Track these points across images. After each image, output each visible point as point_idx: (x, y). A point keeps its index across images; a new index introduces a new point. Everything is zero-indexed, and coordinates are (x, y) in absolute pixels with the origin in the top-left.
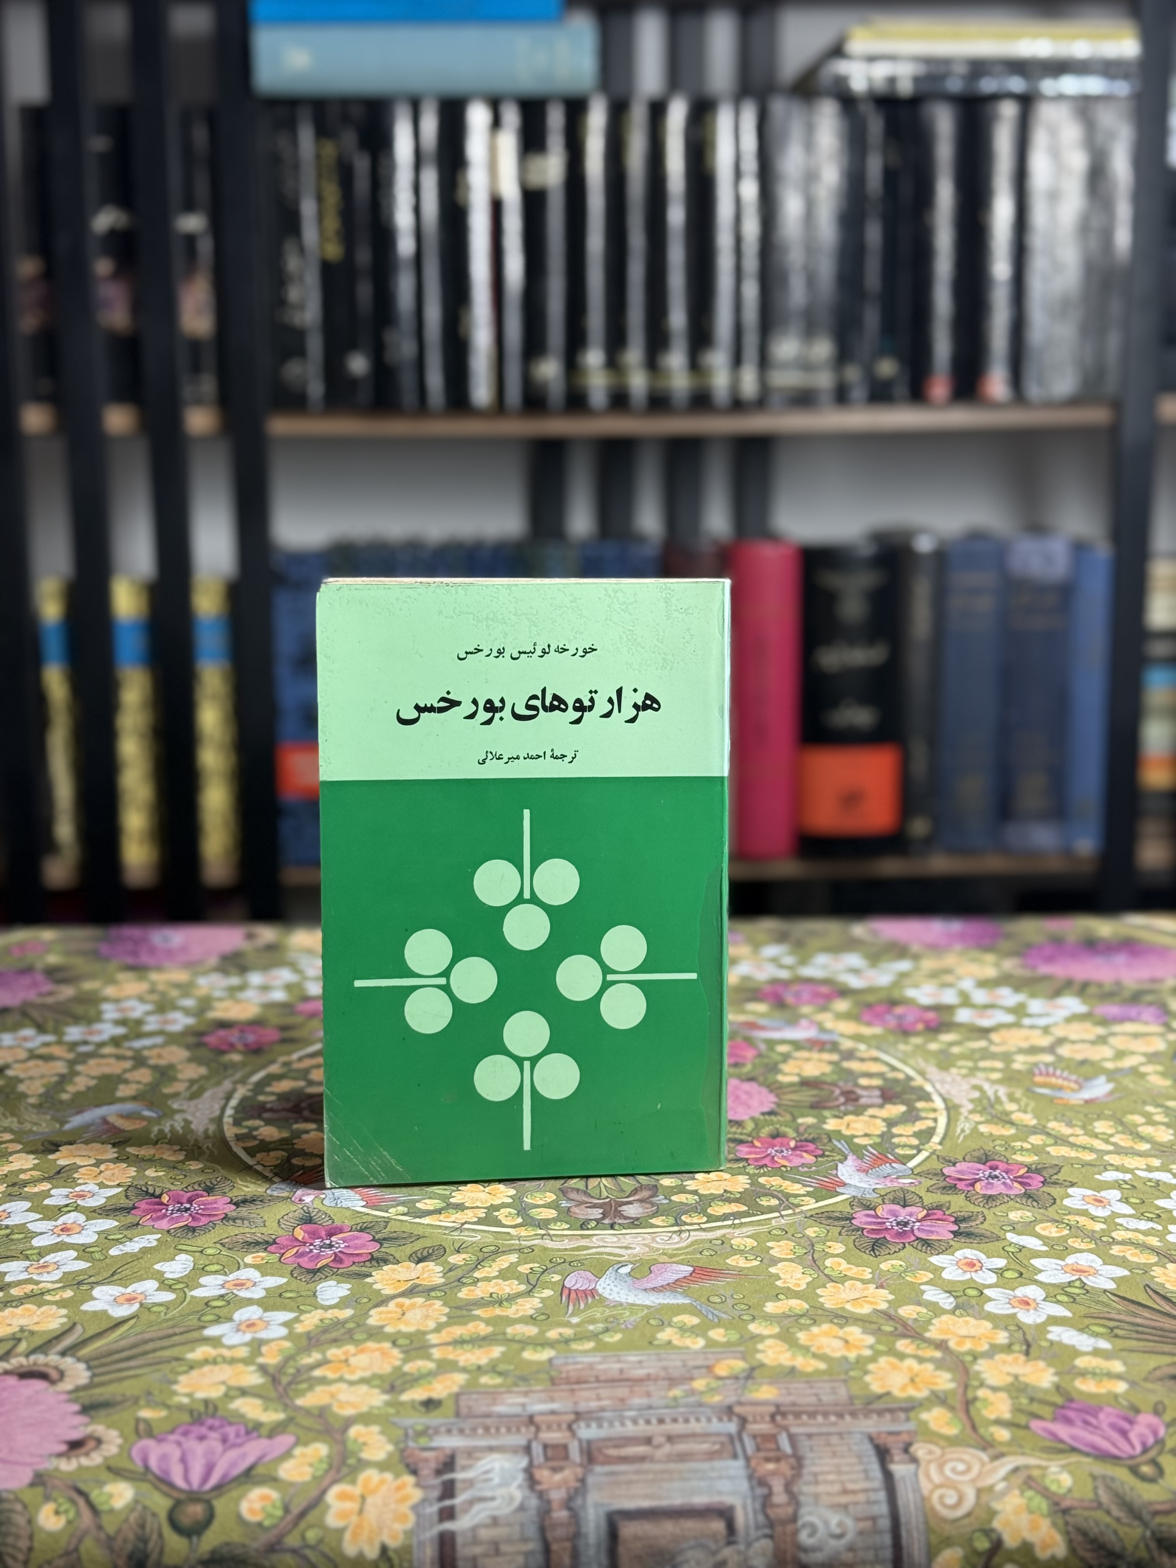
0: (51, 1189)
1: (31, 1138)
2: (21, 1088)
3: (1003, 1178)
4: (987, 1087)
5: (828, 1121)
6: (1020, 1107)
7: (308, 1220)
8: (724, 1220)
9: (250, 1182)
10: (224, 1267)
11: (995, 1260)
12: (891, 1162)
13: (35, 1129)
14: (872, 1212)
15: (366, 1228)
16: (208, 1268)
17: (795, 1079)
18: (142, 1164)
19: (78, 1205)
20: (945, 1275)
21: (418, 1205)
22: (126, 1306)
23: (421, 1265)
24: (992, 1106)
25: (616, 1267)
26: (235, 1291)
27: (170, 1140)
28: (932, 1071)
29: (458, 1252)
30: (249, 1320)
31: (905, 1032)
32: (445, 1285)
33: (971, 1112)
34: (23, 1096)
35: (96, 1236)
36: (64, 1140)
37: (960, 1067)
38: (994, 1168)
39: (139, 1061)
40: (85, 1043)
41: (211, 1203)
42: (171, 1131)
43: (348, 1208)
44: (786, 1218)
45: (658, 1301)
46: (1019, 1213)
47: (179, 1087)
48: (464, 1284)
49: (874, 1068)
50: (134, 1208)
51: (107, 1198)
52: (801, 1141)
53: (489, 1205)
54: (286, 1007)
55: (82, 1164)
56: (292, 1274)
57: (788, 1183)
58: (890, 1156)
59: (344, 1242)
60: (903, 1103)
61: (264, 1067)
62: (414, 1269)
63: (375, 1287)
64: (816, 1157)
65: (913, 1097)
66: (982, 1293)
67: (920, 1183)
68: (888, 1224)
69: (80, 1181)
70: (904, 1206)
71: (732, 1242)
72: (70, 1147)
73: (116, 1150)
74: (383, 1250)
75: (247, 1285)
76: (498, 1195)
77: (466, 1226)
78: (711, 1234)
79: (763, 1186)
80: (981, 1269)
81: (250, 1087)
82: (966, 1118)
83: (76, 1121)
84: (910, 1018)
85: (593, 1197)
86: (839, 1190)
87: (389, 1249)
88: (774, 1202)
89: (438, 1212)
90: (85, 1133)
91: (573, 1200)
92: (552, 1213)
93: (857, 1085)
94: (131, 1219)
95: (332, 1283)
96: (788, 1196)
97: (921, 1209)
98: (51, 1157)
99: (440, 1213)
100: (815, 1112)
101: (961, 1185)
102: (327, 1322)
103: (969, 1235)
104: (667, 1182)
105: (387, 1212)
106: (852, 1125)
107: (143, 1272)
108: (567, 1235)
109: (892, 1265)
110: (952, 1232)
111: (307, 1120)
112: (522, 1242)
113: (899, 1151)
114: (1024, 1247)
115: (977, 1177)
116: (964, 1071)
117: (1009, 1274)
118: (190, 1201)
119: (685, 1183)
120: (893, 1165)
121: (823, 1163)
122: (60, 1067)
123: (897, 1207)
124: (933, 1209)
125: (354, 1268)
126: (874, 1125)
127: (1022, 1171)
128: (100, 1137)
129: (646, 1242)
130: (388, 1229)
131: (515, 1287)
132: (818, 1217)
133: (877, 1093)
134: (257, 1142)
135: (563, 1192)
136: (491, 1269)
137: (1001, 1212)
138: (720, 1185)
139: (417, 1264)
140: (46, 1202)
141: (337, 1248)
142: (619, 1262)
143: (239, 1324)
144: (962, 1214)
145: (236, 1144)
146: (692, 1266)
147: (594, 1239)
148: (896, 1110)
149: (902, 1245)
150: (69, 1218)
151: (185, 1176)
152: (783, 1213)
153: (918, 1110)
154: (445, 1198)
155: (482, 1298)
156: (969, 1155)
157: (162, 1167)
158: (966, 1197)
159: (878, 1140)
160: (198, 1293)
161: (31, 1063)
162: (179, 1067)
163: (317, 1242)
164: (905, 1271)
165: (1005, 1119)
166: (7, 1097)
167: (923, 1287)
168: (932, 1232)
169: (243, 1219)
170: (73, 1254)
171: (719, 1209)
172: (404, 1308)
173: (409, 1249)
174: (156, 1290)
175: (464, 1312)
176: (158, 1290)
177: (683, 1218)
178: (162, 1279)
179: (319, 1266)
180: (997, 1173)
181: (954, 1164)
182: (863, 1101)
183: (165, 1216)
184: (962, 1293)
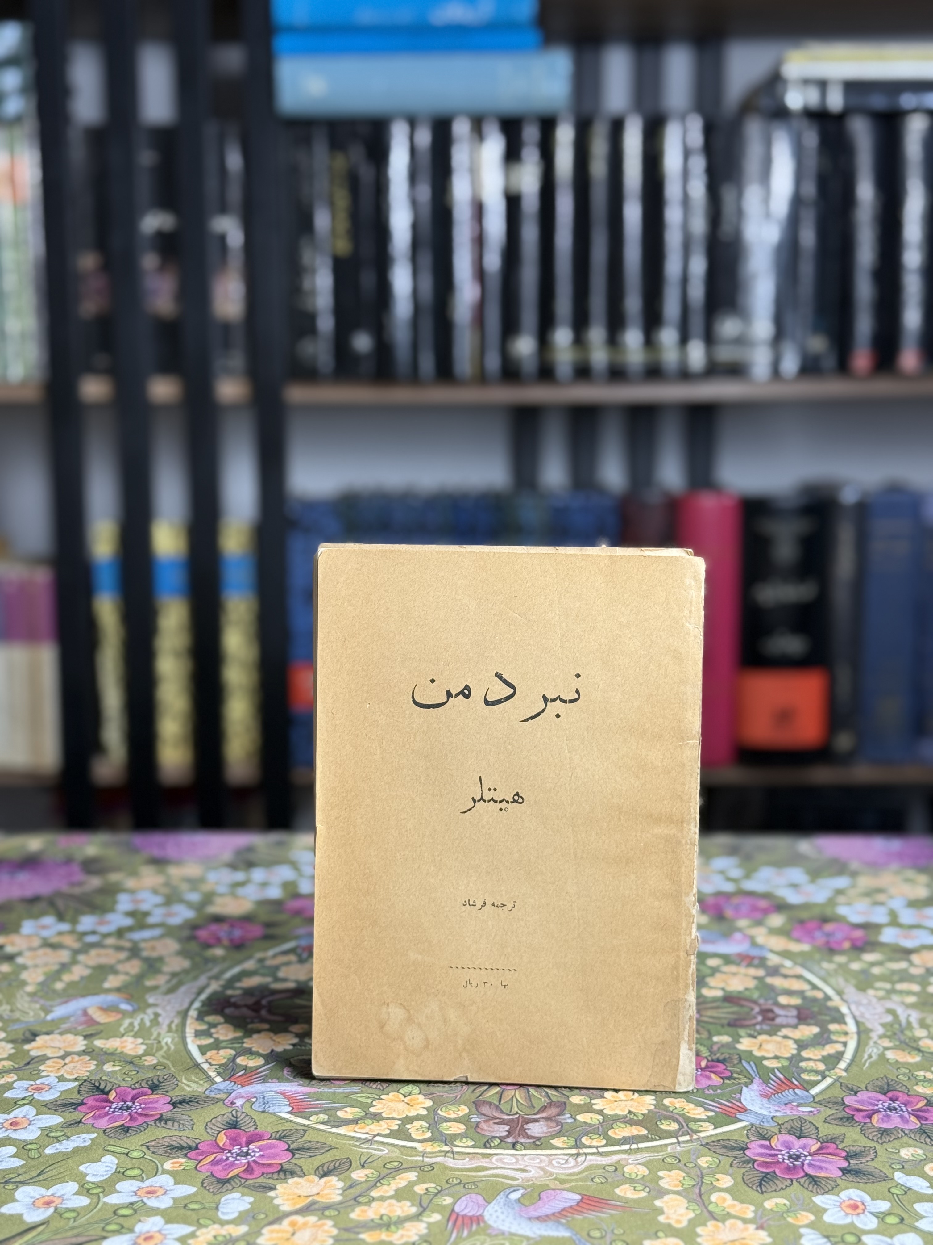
0: (15, 1081)
1: (15, 1027)
2: (24, 976)
3: (902, 1110)
4: (900, 1011)
5: (741, 1040)
6: (929, 1032)
7: (233, 1125)
8: (622, 1144)
9: (195, 1082)
10: (143, 1171)
11: (878, 1201)
12: (794, 1087)
13: (22, 1018)
14: (766, 1143)
15: (285, 1136)
16: (129, 1173)
17: (719, 993)
18: (104, 1057)
19: (34, 1098)
20: (827, 1218)
21: (340, 1114)
22: (42, 1210)
23: (325, 1179)
24: (902, 1032)
25: (508, 1191)
26: (145, 1200)
27: (136, 1033)
28: (851, 992)
29: (363, 1166)
30: (148, 1232)
31: (831, 950)
32: (341, 1203)
33: (881, 1037)
34: (24, 983)
35: (40, 1132)
36: (44, 1030)
37: (877, 989)
38: (893, 1100)
39: (134, 952)
40: (94, 933)
41: (151, 1103)
42: (139, 1025)
43: (274, 1114)
44: (682, 1145)
45: (539, 1232)
46: (911, 1150)
47: (161, 980)
48: (359, 1203)
49: (796, 985)
50: (82, 1104)
51: (61, 1092)
52: (713, 1061)
53: (404, 1116)
54: (277, 904)
55: (50, 1055)
56: (203, 1183)
57: (692, 1106)
58: (794, 1080)
59: (261, 1150)
60: (816, 1024)
61: (240, 962)
62: (318, 1184)
63: (276, 1202)
64: (722, 1078)
65: (827, 1018)
66: (860, 1240)
67: (819, 1112)
68: (780, 1156)
69: (43, 1074)
70: (799, 1138)
71: (626, 1169)
72: (47, 1037)
73: (85, 1042)
74: (294, 1161)
75: (158, 1194)
76: (415, 1106)
77: (378, 1138)
78: (606, 1159)
79: (666, 1108)
80: (863, 1213)
81: (222, 982)
82: (875, 1043)
83: (59, 1012)
84: (839, 936)
85: (502, 1112)
86: (738, 1116)
87: (301, 1160)
88: (674, 1126)
89: (355, 1121)
90: (64, 1023)
91: (484, 1115)
92: (459, 1128)
93: (777, 1004)
94: (76, 1115)
95: (236, 1195)
96: (688, 1120)
97: (815, 1141)
98: (27, 1047)
99: (357, 1123)
100: (729, 1029)
101: (858, 1117)
102: (220, 1239)
103: (857, 1173)
104: (577, 1099)
105: (309, 1120)
106: (765, 1046)
107: (68, 1173)
108: (469, 1153)
109: (776, 1204)
110: (840, 1169)
111: (263, 1020)
112: (426, 1160)
113: (805, 1076)
114: (910, 1189)
115: (876, 1108)
116: (881, 993)
117: (892, 1220)
118: (133, 1100)
119: (593, 1102)
120: (797, 1091)
121: (729, 1086)
122: (64, 956)
123: (792, 1138)
124: (827, 1142)
125: (261, 1180)
126: (785, 1046)
127: (921, 1104)
128: (75, 1028)
129: (543, 1165)
130: (304, 1139)
131: (406, 1209)
132: (712, 1145)
133: (794, 1013)
134: (211, 1041)
135: (477, 1104)
136: (388, 1189)
137: (892, 1148)
138: (626, 1106)
139: (321, 1178)
140: (8, 1094)
141: (252, 1157)
142: (512, 1186)
143: (138, 1237)
144: (854, 1149)
145: (193, 1041)
146: (580, 1194)
147: (494, 1159)
148: (809, 1031)
149: (789, 1182)
150: (22, 1111)
151: (138, 1072)
152: (681, 1139)
153: (830, 1032)
154: (365, 1107)
155: (372, 1220)
156: (871, 1083)
157: (120, 1061)
158: (862, 1130)
159: (786, 1063)
160: (113, 1199)
161: (41, 952)
162: (167, 960)
163: (236, 1149)
164: (788, 1211)
165: (912, 1045)
166: (10, 985)
167: (802, 1231)
168: (821, 1168)
169: (174, 1121)
170: (12, 1150)
171: (620, 1132)
172: (296, 1228)
173: (318, 1161)
174: (74, 1194)
175: (352, 1236)
176: (77, 1193)
177: (584, 1140)
178: (83, 1182)
179: (230, 1175)
180: (896, 1105)
181: (856, 1093)
182: (779, 1021)
183: (107, 1114)
184: (839, 1239)
